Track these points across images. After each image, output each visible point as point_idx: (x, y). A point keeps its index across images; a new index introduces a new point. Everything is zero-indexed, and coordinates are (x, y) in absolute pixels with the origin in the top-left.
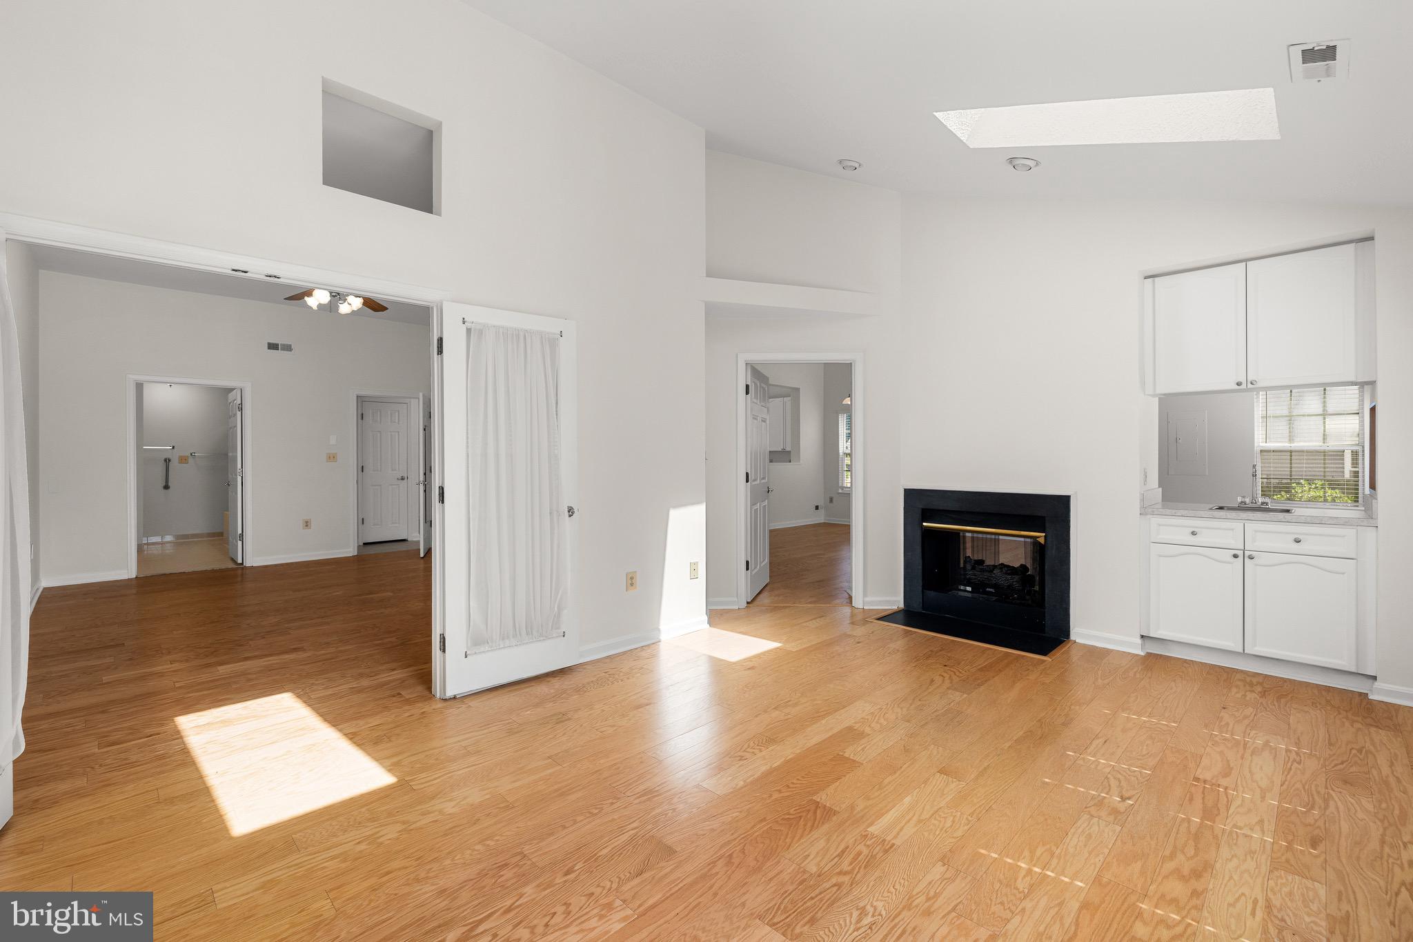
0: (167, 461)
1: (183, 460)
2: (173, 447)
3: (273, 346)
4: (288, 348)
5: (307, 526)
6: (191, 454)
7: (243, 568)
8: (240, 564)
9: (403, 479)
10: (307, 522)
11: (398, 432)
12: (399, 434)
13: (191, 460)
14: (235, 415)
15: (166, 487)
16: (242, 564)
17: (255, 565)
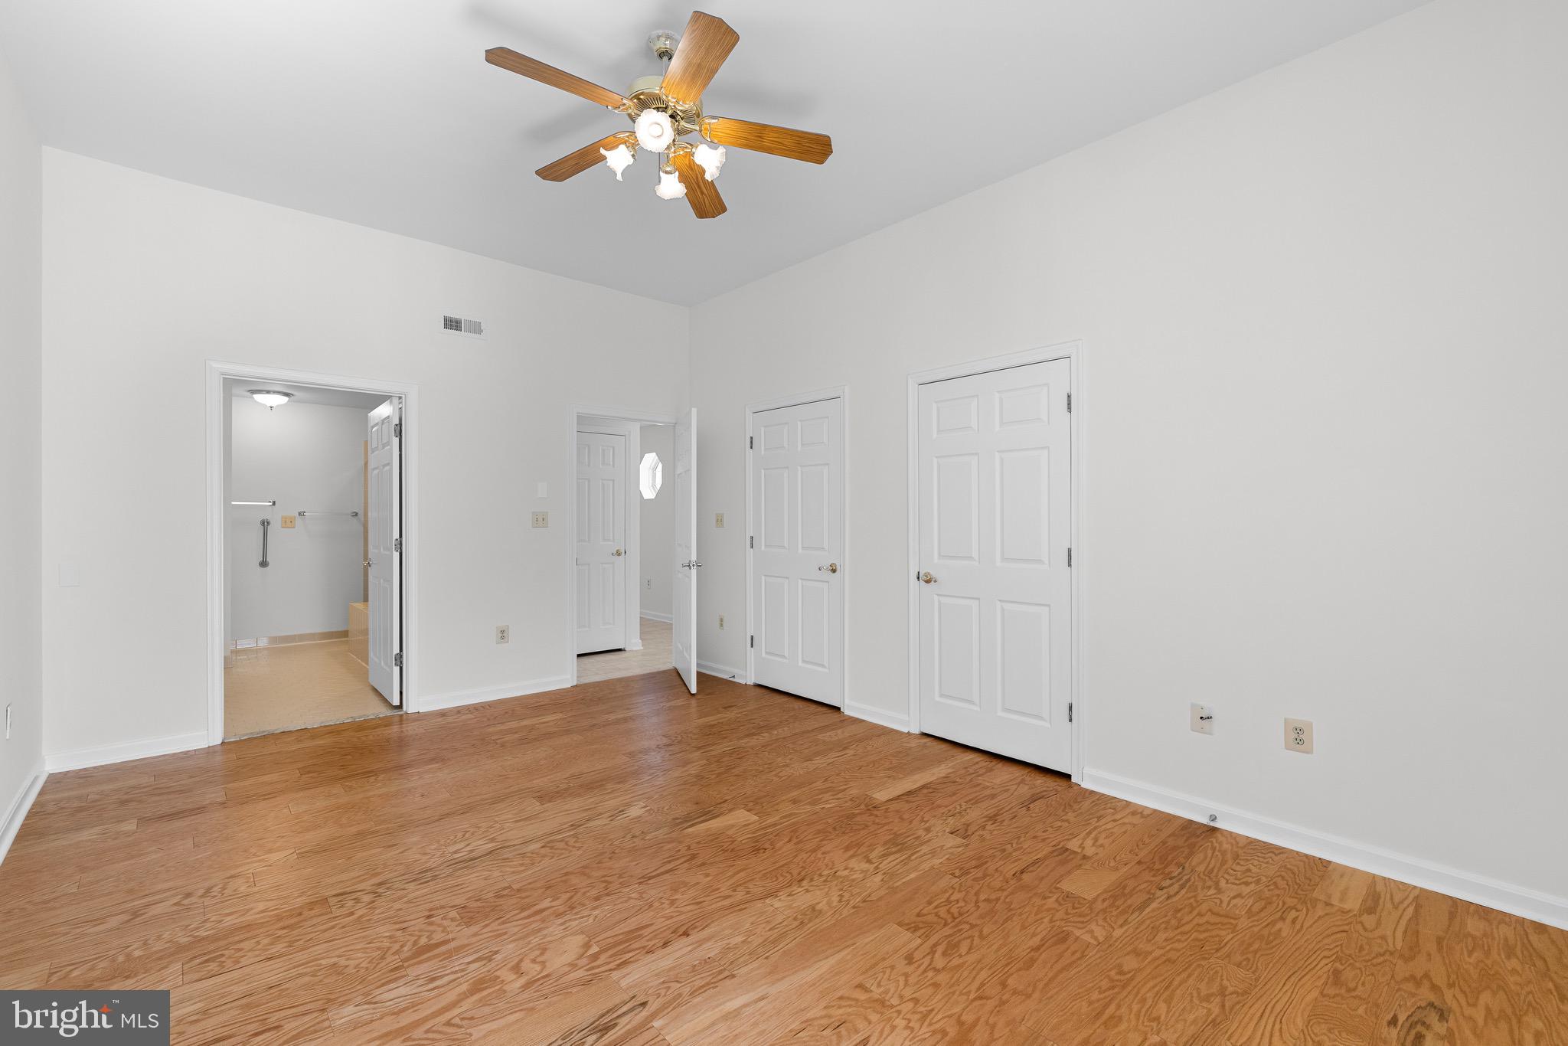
0: (265, 524)
1: (288, 523)
2: (274, 503)
3: (452, 324)
4: (476, 328)
5: (503, 638)
6: (300, 514)
7: (401, 716)
8: (396, 707)
9: (619, 554)
10: (502, 632)
11: (614, 481)
12: (613, 484)
13: (299, 521)
14: (389, 443)
15: (264, 564)
16: (400, 706)
17: (423, 709)
